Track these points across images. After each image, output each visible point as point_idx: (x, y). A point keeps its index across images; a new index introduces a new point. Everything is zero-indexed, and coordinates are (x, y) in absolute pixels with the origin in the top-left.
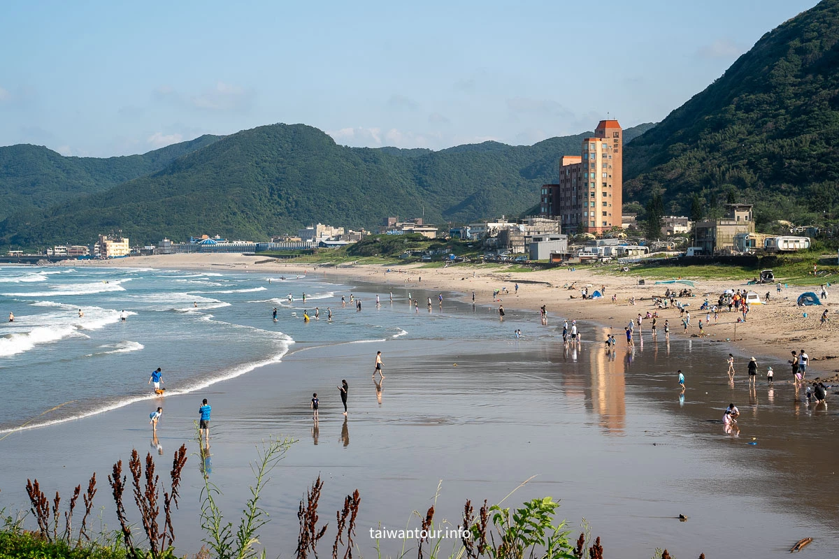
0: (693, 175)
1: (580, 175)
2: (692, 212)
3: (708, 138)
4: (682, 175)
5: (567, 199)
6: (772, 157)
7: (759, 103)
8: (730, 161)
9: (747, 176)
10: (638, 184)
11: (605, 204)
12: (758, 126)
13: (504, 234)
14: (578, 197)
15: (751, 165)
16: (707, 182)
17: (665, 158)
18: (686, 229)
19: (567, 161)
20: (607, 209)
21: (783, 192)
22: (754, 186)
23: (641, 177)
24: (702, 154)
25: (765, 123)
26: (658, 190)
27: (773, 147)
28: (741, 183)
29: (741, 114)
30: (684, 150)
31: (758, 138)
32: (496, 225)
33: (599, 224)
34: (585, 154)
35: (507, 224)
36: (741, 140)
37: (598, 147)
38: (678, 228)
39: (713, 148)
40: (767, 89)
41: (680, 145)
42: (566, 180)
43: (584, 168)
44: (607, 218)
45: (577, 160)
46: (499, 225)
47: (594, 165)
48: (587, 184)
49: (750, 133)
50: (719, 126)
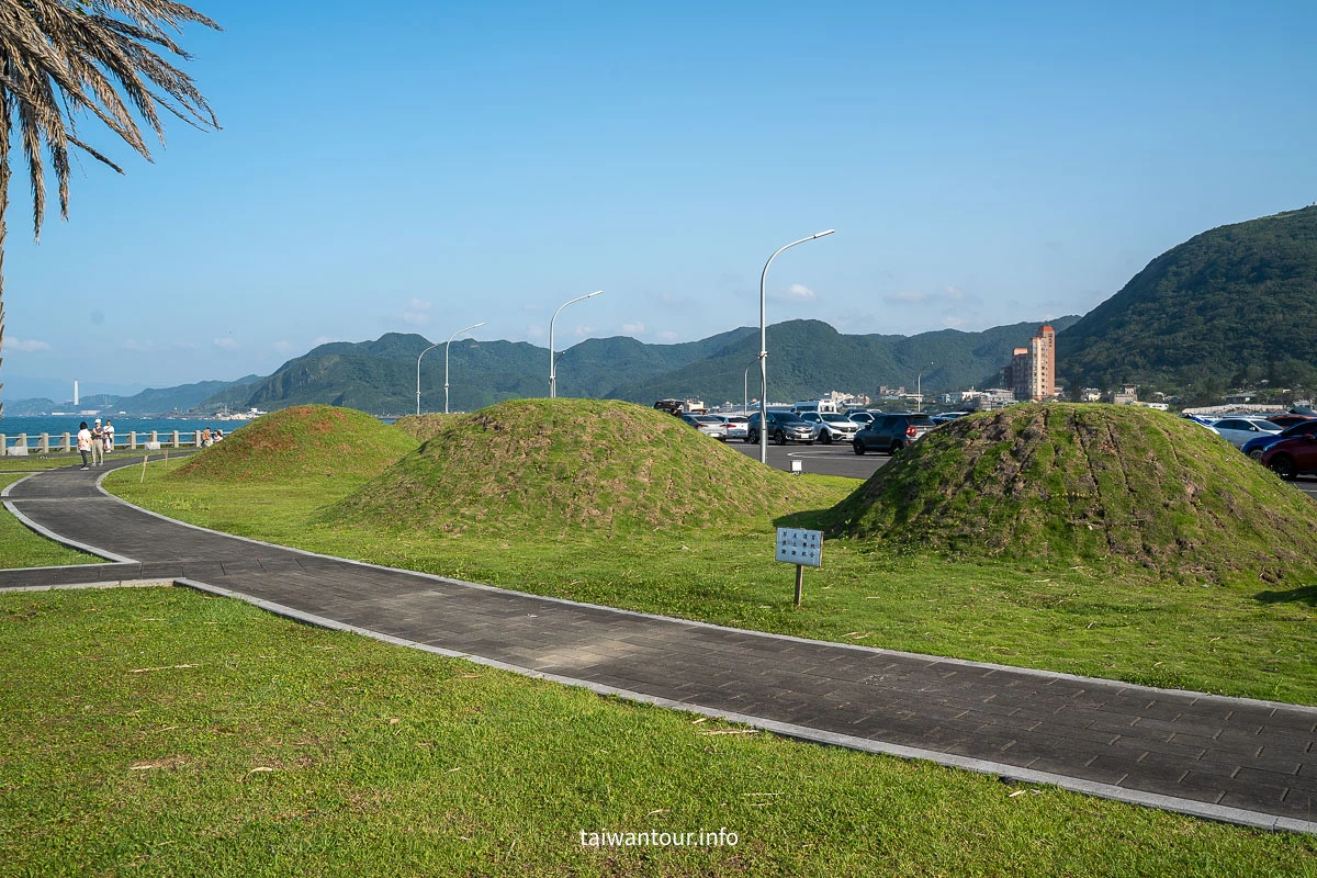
0: (1102, 359)
1: (1026, 363)
2: (1102, 387)
3: (1112, 334)
4: (1095, 359)
5: (1017, 377)
6: (1157, 348)
7: (1148, 310)
8: (1129, 349)
9: (1140, 360)
10: (1064, 365)
11: (1043, 380)
12: (1147, 325)
13: (976, 400)
14: (1025, 376)
15: (1142, 353)
16: (1112, 364)
17: (1082, 348)
18: (1097, 397)
19: (1017, 352)
20: (1044, 384)
21: (1164, 372)
22: (1144, 367)
23: (1066, 360)
24: (1109, 345)
25: (1152, 324)
26: (1078, 369)
27: (1157, 341)
28: (1135, 366)
29: (1135, 317)
30: (1096, 342)
31: (1147, 334)
32: (968, 394)
33: (1039, 393)
34: (1030, 348)
35: (975, 393)
36: (1136, 336)
37: (1039, 343)
38: (1092, 396)
39: (1116, 341)
40: (1154, 300)
41: (1093, 338)
42: (1017, 365)
43: (1030, 356)
44: (1044, 390)
45: (1025, 351)
46: (971, 394)
47: (1036, 355)
48: (1031, 368)
49: (1142, 331)
50: (1120, 325)
